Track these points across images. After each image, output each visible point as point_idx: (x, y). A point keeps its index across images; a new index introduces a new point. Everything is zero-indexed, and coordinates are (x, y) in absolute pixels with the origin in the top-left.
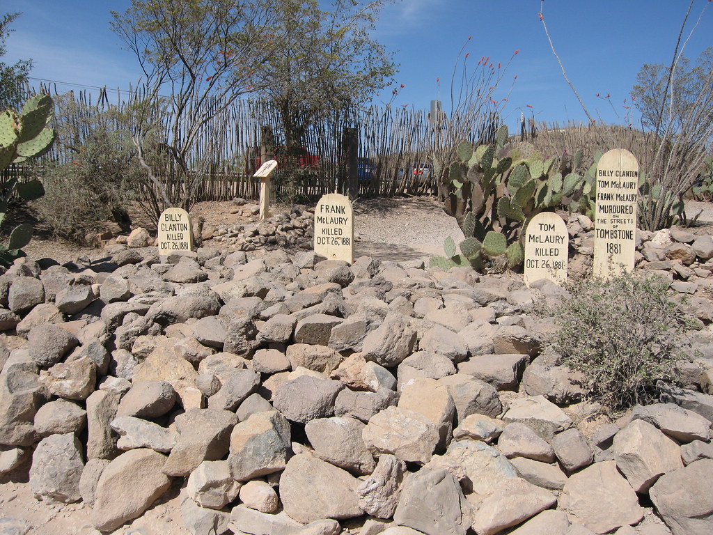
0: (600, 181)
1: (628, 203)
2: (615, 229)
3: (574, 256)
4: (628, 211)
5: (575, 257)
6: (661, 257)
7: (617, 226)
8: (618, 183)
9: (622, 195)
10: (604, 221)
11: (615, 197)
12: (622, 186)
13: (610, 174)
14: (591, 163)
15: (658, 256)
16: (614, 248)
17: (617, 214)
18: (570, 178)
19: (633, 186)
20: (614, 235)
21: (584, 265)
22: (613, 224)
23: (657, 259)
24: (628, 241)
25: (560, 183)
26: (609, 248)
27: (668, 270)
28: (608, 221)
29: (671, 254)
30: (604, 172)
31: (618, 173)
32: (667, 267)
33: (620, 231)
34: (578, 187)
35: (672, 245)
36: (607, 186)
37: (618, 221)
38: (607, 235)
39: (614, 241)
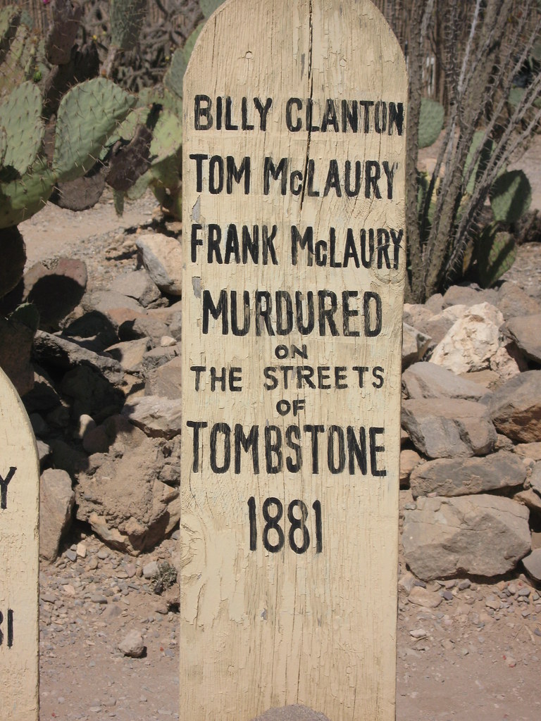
0: (199, 158)
1: (356, 278)
2: (290, 419)
3: (111, 440)
4: (356, 323)
5: (118, 445)
6: (480, 442)
7: (298, 405)
8: (300, 166)
9: (321, 235)
10: (229, 379)
11: (282, 243)
12: (319, 183)
13: (254, 117)
14: (193, 17)
15: (464, 436)
16: (285, 524)
17: (296, 338)
18: (86, 102)
19: (382, 183)
20: (287, 452)
21: (157, 484)
22: (277, 395)
23: (463, 447)
24: (362, 482)
25: (33, 130)
26: (261, 523)
27: (509, 492)
28: (251, 379)
29: (518, 421)
30: (224, 107)
31: (299, 114)
32: (502, 483)
33: (314, 430)
34: (128, 130)
35: (518, 382)
36: (238, 187)
37: (304, 376)
38: (246, 457)
39: (285, 486)
